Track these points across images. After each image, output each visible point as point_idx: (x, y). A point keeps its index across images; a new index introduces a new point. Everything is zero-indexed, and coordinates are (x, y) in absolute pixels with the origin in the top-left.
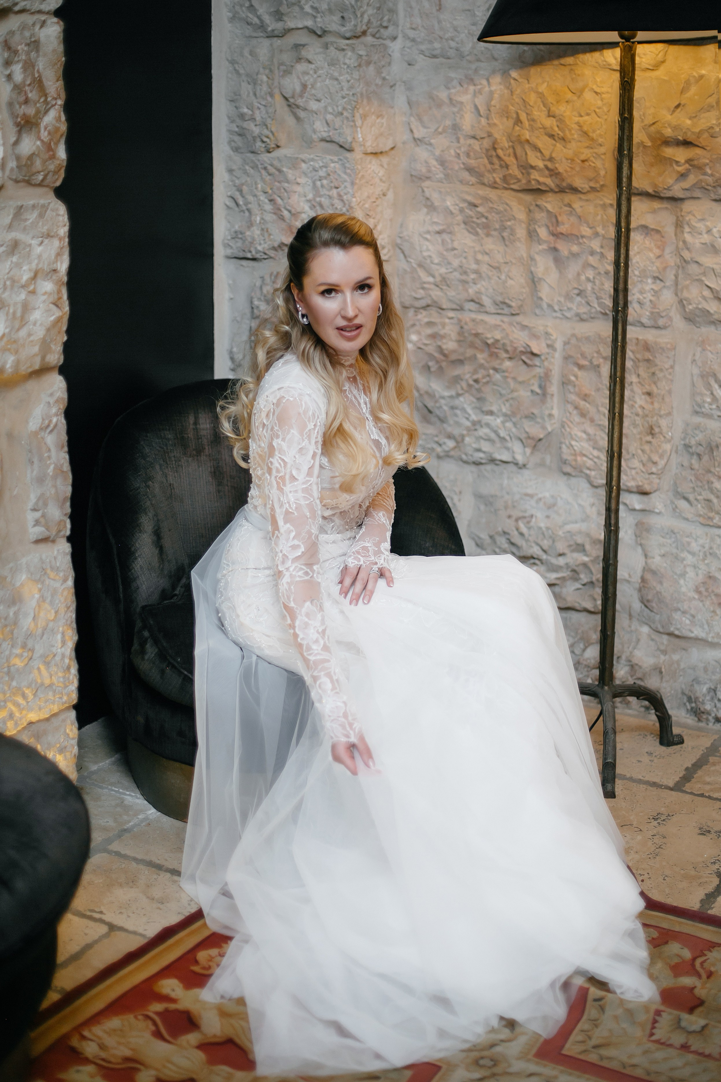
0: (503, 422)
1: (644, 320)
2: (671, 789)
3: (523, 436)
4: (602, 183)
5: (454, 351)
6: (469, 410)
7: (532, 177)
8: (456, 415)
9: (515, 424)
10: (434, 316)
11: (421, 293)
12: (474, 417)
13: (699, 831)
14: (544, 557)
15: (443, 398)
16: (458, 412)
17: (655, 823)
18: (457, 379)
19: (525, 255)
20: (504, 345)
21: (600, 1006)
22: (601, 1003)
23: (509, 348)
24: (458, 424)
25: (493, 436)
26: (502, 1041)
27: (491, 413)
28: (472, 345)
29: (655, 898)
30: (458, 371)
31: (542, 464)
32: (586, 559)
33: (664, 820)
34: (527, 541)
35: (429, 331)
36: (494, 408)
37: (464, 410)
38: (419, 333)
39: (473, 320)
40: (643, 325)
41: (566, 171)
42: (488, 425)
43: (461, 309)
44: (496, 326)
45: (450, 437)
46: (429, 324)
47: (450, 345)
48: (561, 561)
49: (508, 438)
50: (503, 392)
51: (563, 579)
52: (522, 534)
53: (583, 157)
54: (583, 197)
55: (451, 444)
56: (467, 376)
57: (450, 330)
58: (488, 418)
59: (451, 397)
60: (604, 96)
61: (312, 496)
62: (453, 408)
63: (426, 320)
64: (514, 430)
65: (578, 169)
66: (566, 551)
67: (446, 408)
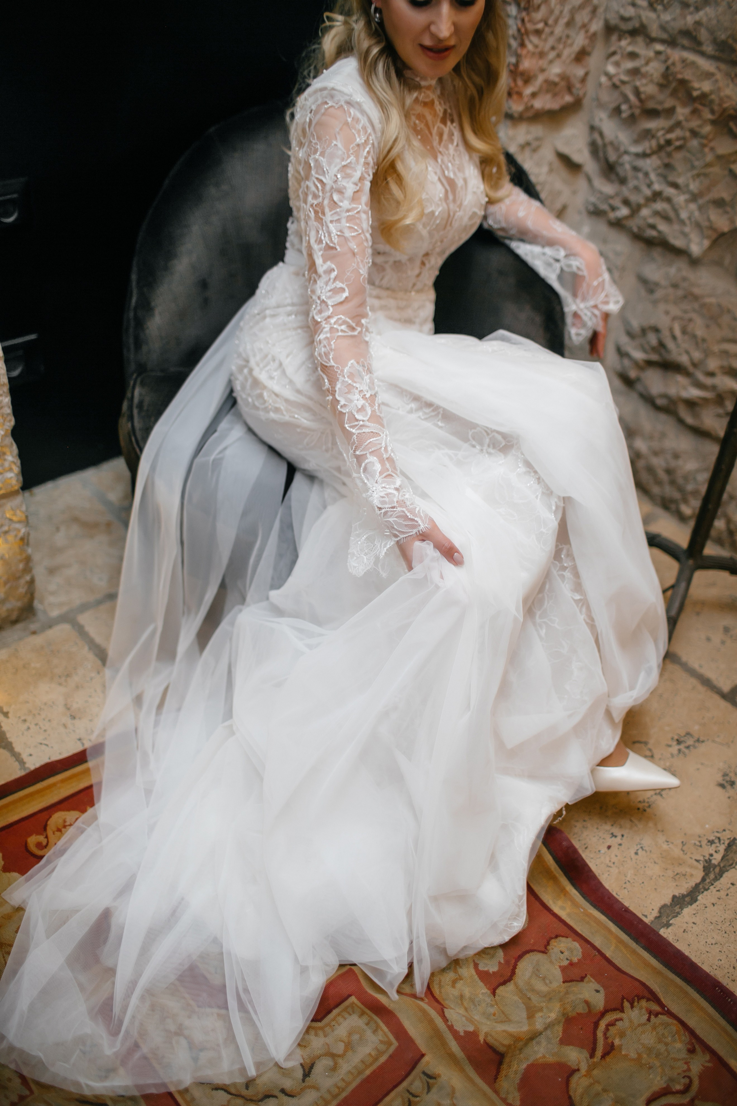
0: (687, 201)
3: (705, 224)
5: (651, 97)
6: (653, 176)
8: (637, 178)
9: (700, 208)
10: (639, 47)
11: (630, 12)
12: (657, 187)
14: (691, 369)
15: (626, 152)
16: (640, 175)
18: (647, 134)
20: (711, 101)
23: (716, 108)
24: (637, 189)
25: (672, 214)
27: (675, 185)
28: (674, 94)
30: (652, 124)
31: (719, 263)
34: (678, 346)
35: (630, 65)
36: (681, 181)
37: (646, 174)
39: (684, 61)
42: (668, 200)
43: (672, 43)
44: (707, 75)
45: (626, 202)
46: (633, 56)
47: (649, 89)
48: (709, 381)
49: (687, 222)
50: (697, 163)
51: (705, 400)
52: (674, 338)
55: (624, 211)
56: (660, 133)
57: (655, 69)
58: (672, 192)
59: (637, 155)
61: (361, 228)
62: (636, 169)
63: (630, 49)
64: (697, 214)
66: (717, 371)
67: (628, 167)
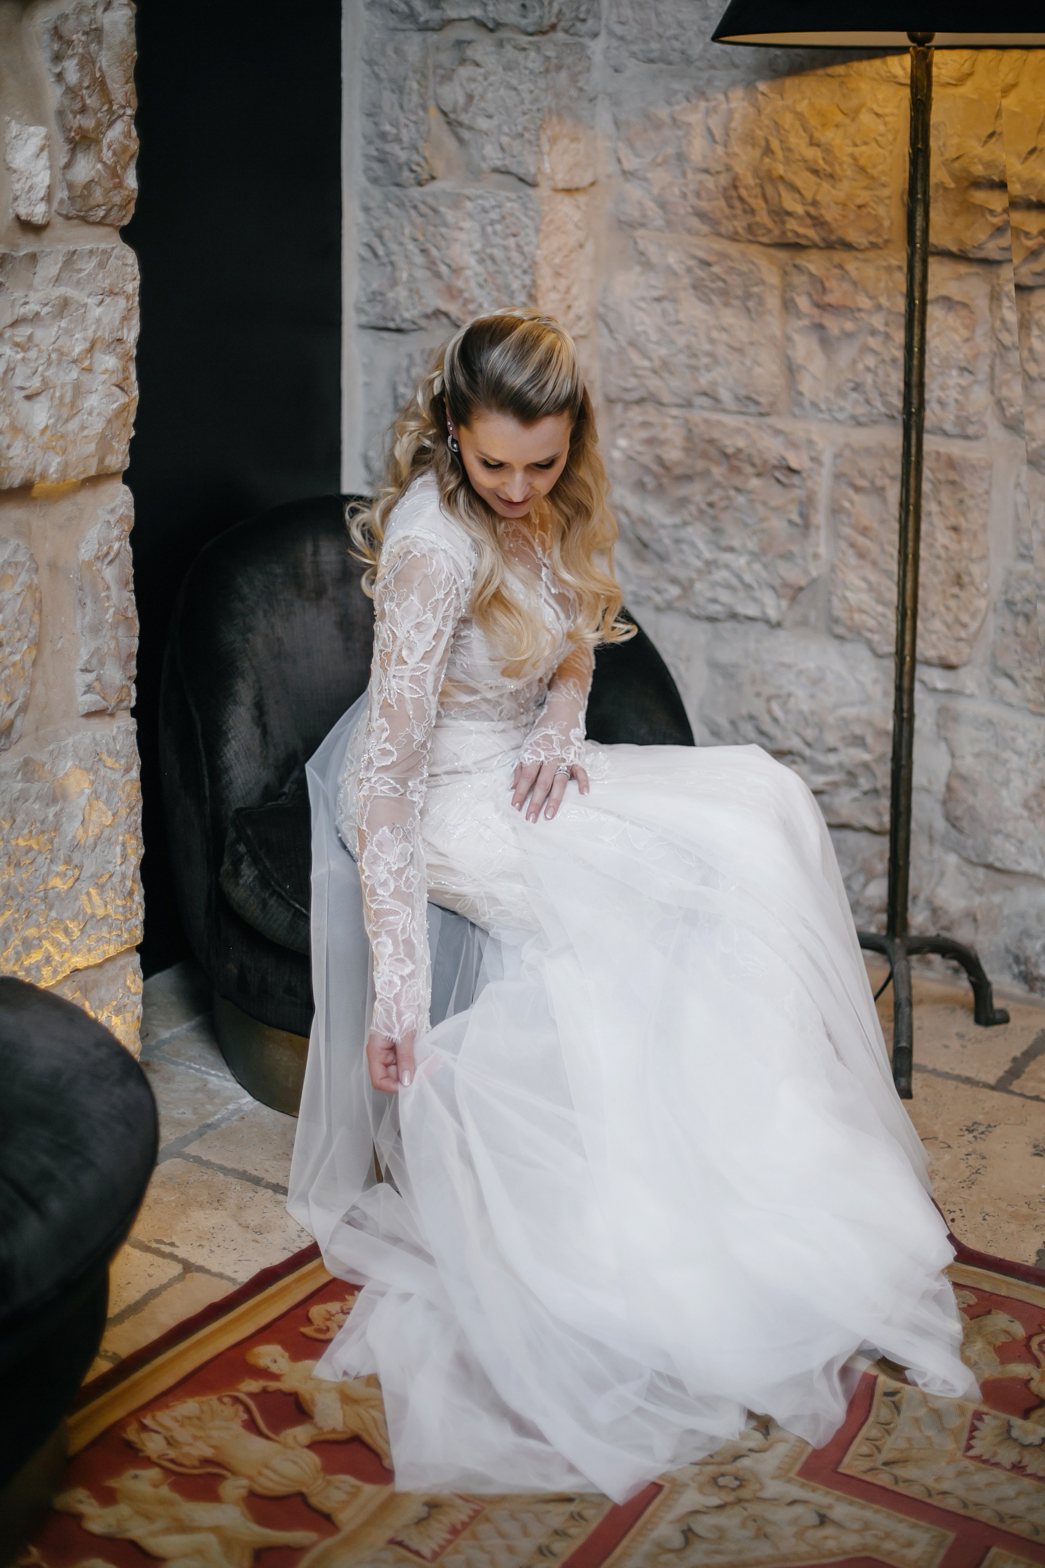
0: (749, 563)
1: (948, 427)
2: (992, 1088)
3: (777, 583)
4: (886, 237)
5: (679, 463)
6: (701, 545)
7: (789, 226)
8: (682, 551)
9: (765, 566)
10: (650, 413)
11: (633, 382)
12: (708, 555)
13: (1033, 1150)
14: (807, 752)
15: (663, 526)
16: (685, 547)
17: (970, 1137)
18: (682, 502)
19: (778, 333)
20: (750, 456)
21: (894, 1403)
22: (896, 1398)
23: (757, 461)
24: (684, 564)
25: (734, 581)
26: (751, 1450)
27: (731, 549)
28: (705, 456)
29: (971, 1247)
30: (684, 490)
31: (804, 622)
32: (867, 757)
33: (982, 1133)
34: (784, 729)
35: (644, 434)
36: (736, 543)
37: (693, 545)
38: (629, 436)
39: (706, 421)
40: (945, 434)
41: (836, 220)
42: (727, 567)
43: (688, 404)
44: (738, 431)
45: (674, 581)
46: (645, 425)
47: (673, 454)
48: (832, 759)
49: (755, 585)
50: (749, 521)
51: (835, 785)
52: (775, 720)
53: (859, 201)
54: (860, 256)
55: (674, 591)
56: (698, 498)
57: (674, 434)
58: (728, 557)
59: (676, 526)
60: (887, 119)
61: (423, 688)
62: (678, 541)
63: (640, 419)
64: (764, 574)
65: (852, 217)
66: (839, 744)
67: (667, 541)
